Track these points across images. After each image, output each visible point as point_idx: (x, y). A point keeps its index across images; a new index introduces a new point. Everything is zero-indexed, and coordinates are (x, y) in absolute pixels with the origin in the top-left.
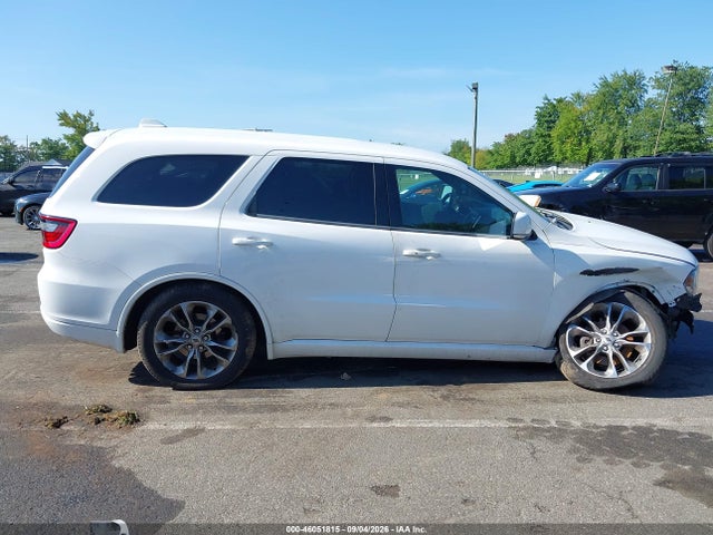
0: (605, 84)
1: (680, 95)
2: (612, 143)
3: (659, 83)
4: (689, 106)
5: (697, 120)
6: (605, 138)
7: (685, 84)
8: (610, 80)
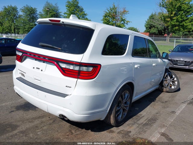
0: (6, 9)
1: (29, 15)
2: (11, 27)
3: (23, 11)
4: (32, 18)
5: (35, 22)
6: (8, 25)
7: (30, 12)
8: (7, 7)
